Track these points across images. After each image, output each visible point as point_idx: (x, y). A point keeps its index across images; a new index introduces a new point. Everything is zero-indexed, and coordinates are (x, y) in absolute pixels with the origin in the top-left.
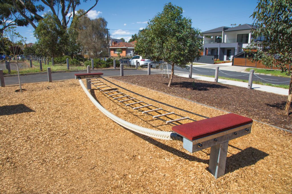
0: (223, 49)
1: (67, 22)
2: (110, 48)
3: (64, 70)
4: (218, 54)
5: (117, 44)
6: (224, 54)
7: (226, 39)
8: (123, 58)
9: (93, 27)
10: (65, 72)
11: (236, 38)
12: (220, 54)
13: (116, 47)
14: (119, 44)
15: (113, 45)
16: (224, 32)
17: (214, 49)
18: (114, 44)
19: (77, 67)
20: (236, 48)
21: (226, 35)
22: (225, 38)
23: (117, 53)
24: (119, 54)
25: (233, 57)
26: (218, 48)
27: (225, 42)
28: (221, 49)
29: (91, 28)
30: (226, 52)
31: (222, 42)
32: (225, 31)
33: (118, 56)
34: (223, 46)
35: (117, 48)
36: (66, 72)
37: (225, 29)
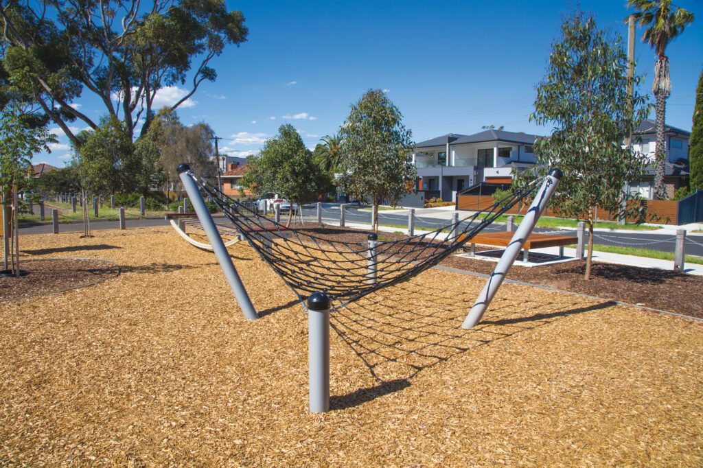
0: (449, 180)
1: (133, 123)
2: (222, 176)
3: (136, 216)
4: (440, 188)
5: (239, 169)
6: (452, 189)
7: (455, 160)
8: (249, 199)
9: (187, 141)
10: (137, 219)
11: (476, 157)
12: (443, 189)
13: (235, 174)
14: (242, 169)
15: (230, 170)
16: (449, 145)
17: (434, 180)
18: (232, 168)
19: (157, 212)
20: (471, 177)
21: (454, 152)
22: (453, 158)
23: (239, 187)
24: (242, 190)
25: (457, 194)
26: (438, 177)
27: (453, 165)
28: (444, 177)
29: (184, 145)
30: (455, 184)
31: (447, 165)
32: (452, 143)
33: (239, 194)
34: (448, 173)
35: (237, 178)
36: (139, 219)
37: (452, 139)
